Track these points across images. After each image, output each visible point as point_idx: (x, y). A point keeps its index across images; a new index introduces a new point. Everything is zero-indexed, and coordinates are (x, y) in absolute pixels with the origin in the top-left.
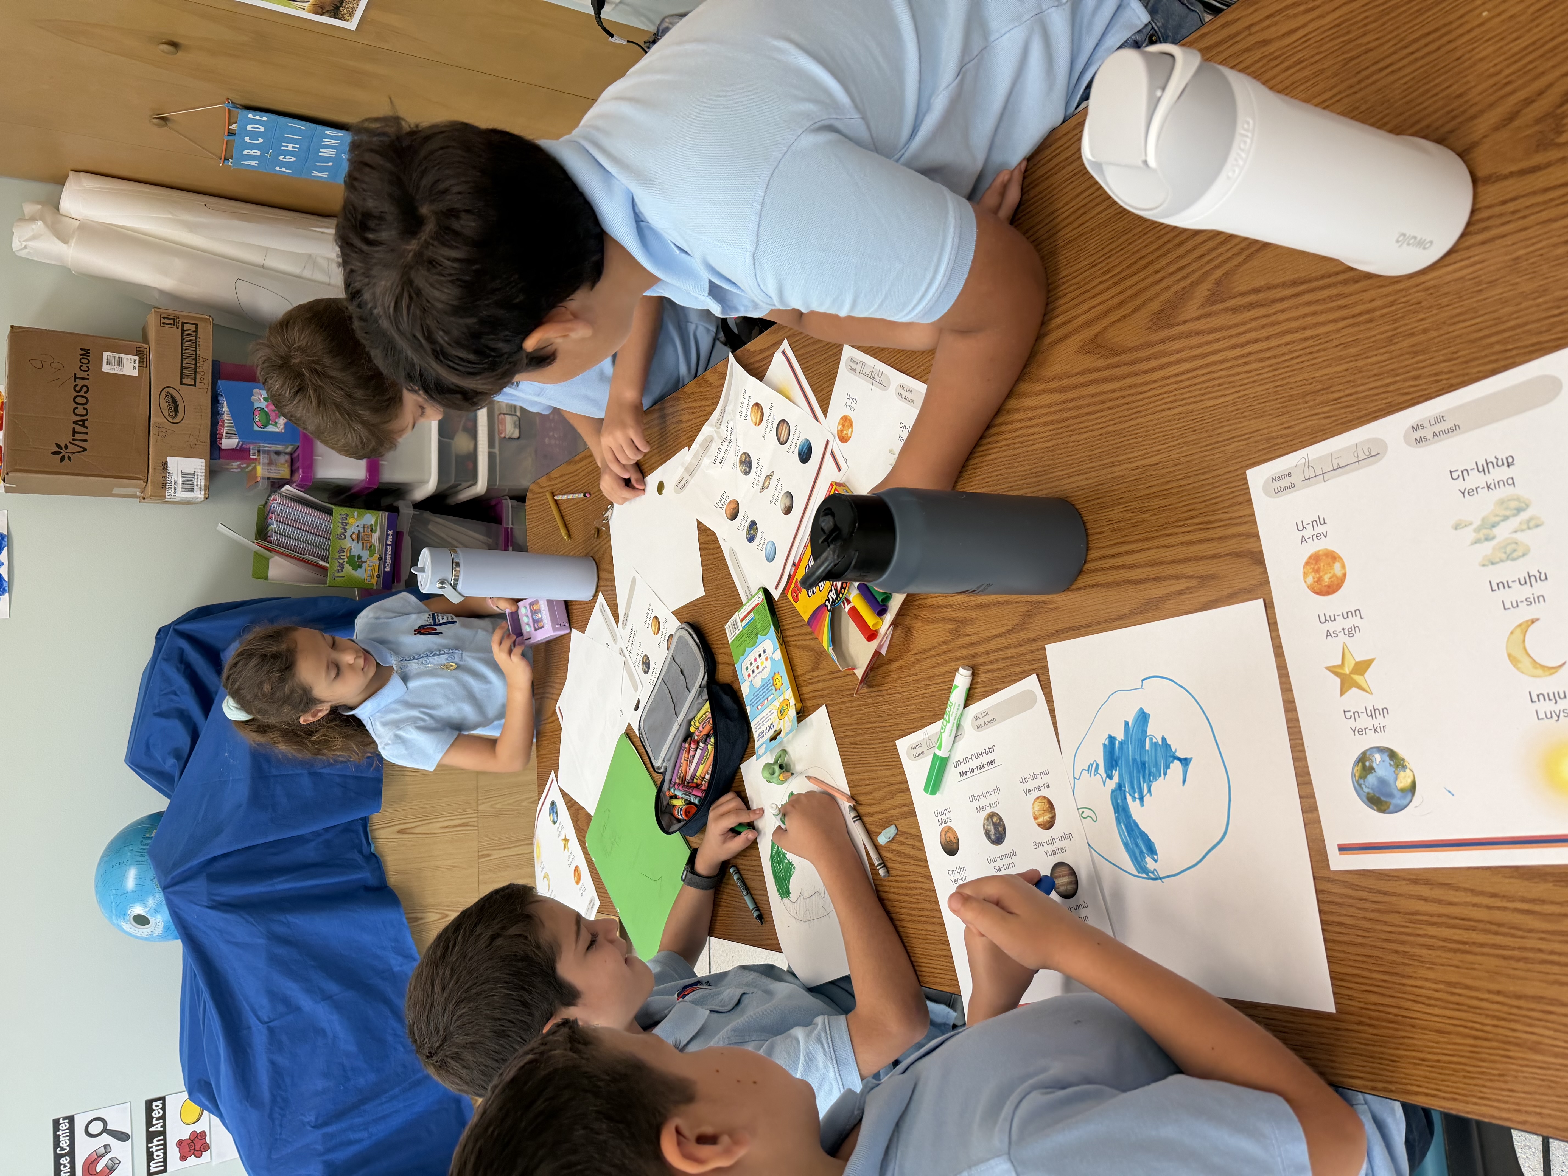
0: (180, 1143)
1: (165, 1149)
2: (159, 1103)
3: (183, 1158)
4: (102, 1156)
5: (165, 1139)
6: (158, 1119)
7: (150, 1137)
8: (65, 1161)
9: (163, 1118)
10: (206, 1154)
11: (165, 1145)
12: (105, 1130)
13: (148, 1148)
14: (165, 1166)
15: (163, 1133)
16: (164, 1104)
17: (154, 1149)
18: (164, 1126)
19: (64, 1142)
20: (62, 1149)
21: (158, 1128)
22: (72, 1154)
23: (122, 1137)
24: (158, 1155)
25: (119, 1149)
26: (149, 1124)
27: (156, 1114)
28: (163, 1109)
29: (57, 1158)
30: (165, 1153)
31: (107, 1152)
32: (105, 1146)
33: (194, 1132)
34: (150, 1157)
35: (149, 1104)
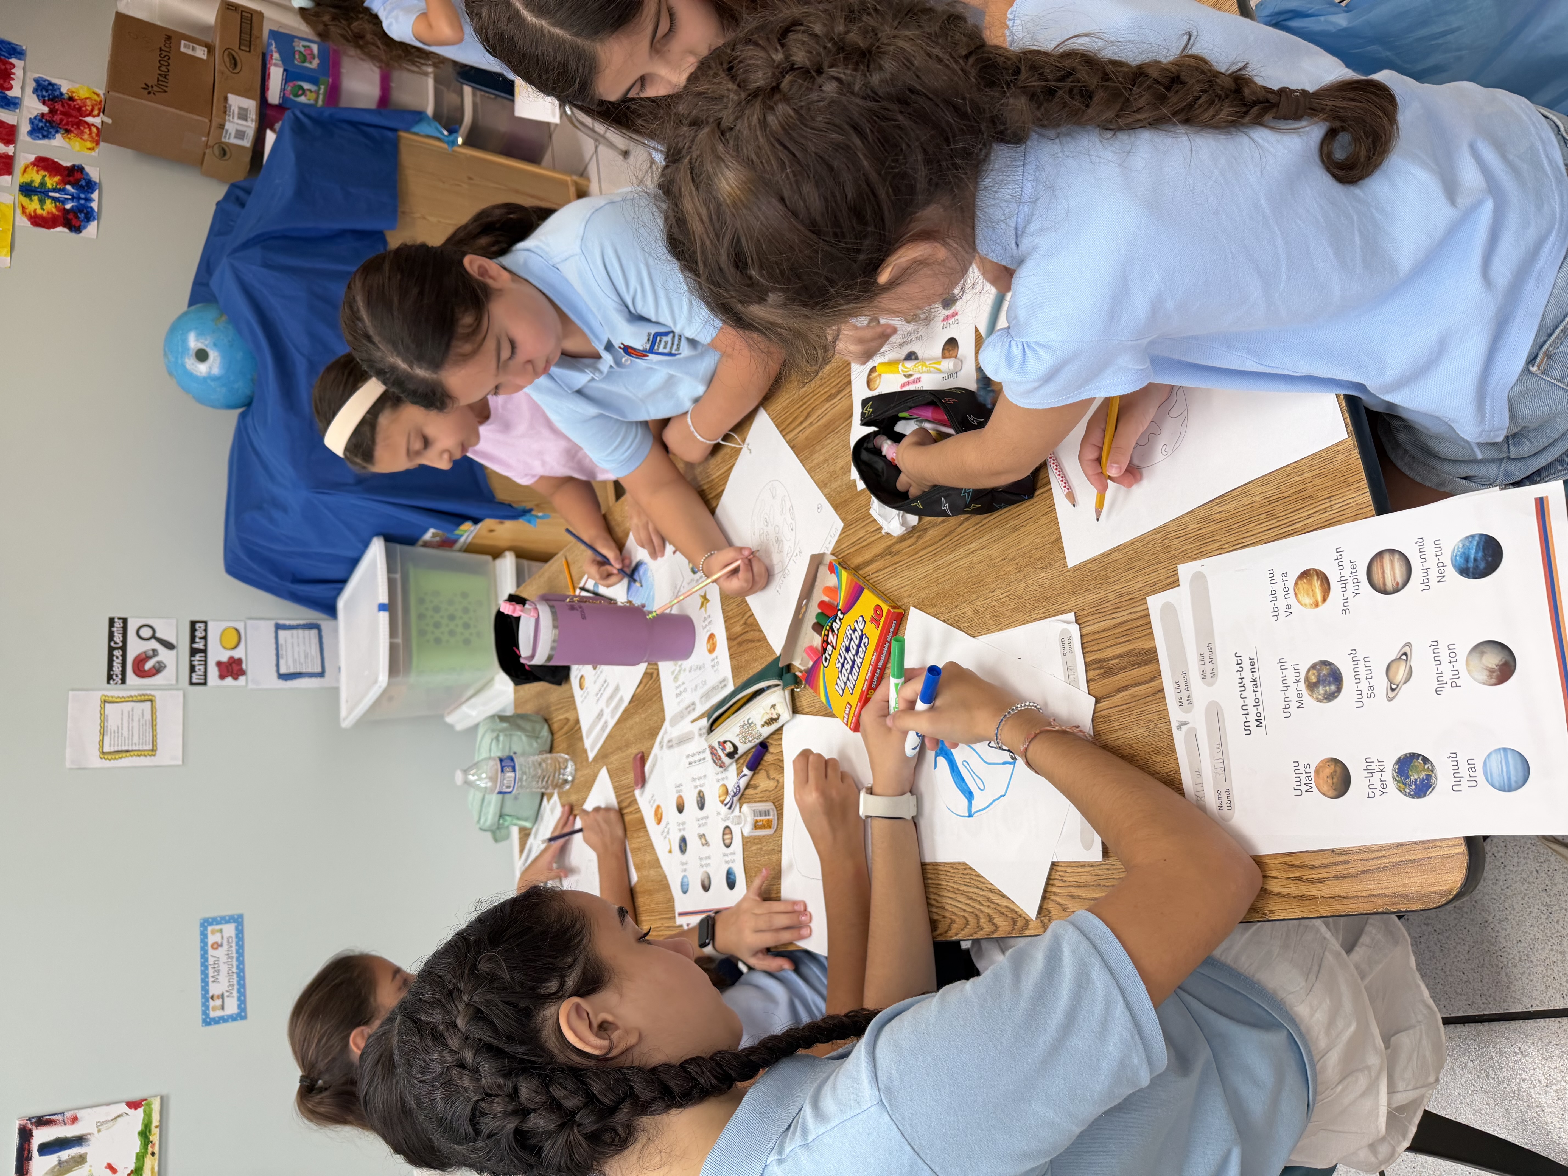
0: (219, 664)
1: (206, 665)
2: (202, 625)
3: (222, 677)
4: (150, 658)
5: (206, 657)
6: (201, 638)
7: (193, 652)
8: (118, 653)
9: (205, 638)
10: (242, 679)
11: (206, 661)
12: (154, 637)
13: (191, 661)
14: (205, 679)
15: (204, 651)
16: (206, 626)
17: (196, 663)
18: (206, 645)
19: (118, 638)
20: (116, 643)
21: (200, 645)
22: (124, 648)
23: (169, 646)
24: (200, 669)
25: (165, 655)
26: (193, 640)
27: (199, 634)
28: (206, 630)
29: (111, 650)
30: (206, 669)
31: (155, 656)
32: (154, 651)
33: (232, 657)
34: (192, 669)
35: (193, 624)
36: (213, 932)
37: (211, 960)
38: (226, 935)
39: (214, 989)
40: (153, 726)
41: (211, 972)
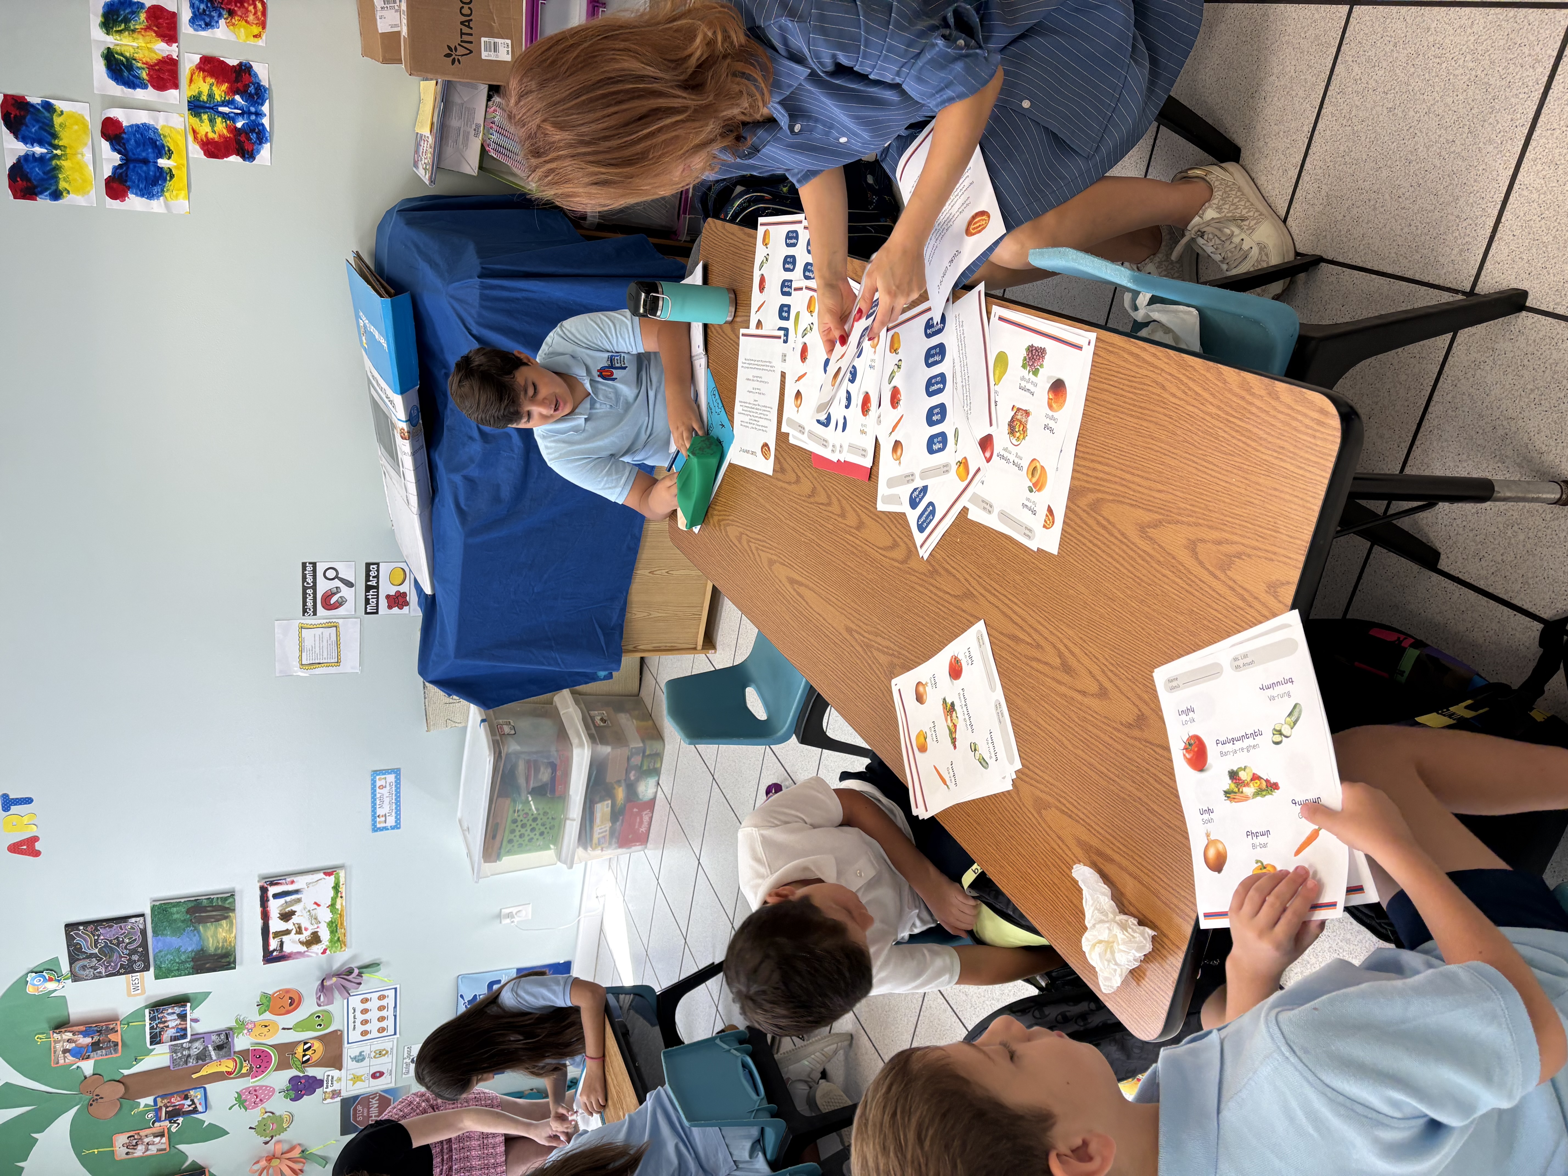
0: (388, 597)
1: (378, 598)
2: (375, 566)
3: (390, 607)
4: (335, 594)
5: (378, 592)
6: (374, 577)
7: (368, 588)
8: (309, 591)
9: (377, 577)
10: (406, 608)
11: (378, 595)
12: (337, 577)
13: (366, 596)
14: (377, 609)
15: (377, 587)
16: (378, 567)
17: (370, 597)
18: (378, 583)
19: (309, 579)
20: (308, 583)
21: (374, 583)
22: (314, 588)
23: (350, 584)
24: (373, 602)
25: (345, 591)
26: (367, 579)
27: (372, 574)
28: (378, 571)
29: (305, 589)
30: (377, 601)
31: (338, 592)
32: (337, 588)
33: (398, 592)
34: (367, 602)
35: (368, 565)
36: (380, 779)
37: (378, 796)
38: (388, 781)
39: (379, 812)
40: (338, 645)
41: (378, 802)
